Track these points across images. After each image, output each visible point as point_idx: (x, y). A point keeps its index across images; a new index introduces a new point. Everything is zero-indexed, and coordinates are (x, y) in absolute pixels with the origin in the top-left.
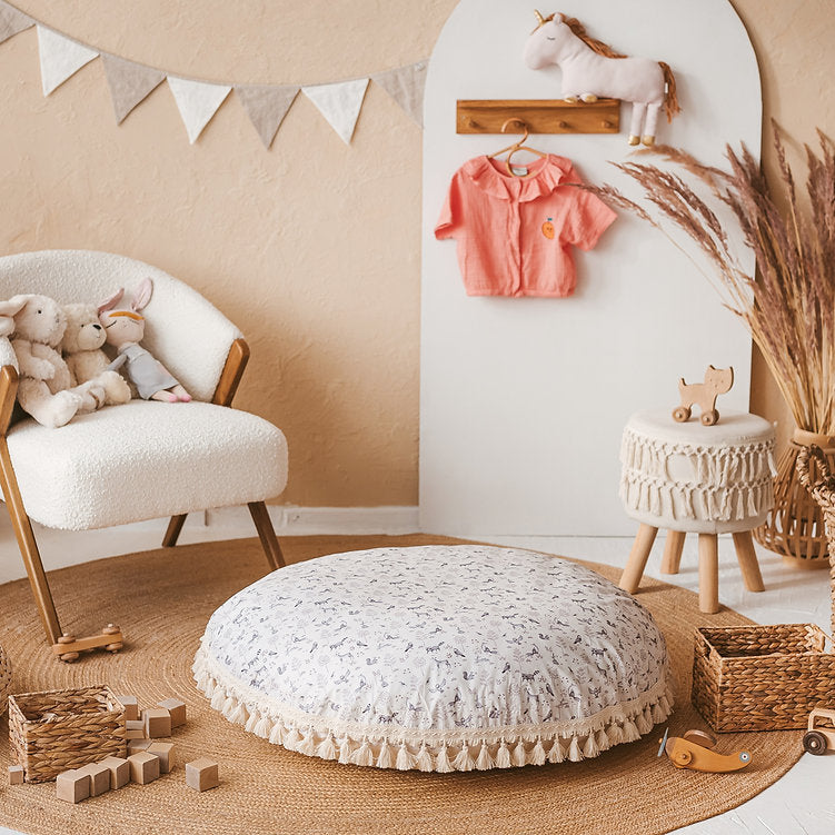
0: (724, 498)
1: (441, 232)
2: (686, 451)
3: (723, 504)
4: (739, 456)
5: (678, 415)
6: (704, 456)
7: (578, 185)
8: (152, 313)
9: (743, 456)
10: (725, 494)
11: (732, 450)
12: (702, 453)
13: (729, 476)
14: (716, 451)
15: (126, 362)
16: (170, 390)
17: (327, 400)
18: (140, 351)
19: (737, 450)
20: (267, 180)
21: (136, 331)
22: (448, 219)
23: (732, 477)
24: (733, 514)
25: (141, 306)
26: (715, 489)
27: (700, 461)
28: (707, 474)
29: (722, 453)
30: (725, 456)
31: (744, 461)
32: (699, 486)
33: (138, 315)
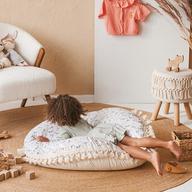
0: (181, 93)
1: (100, 17)
2: (170, 80)
3: (181, 95)
4: (185, 81)
5: (168, 69)
6: (175, 81)
7: (139, 3)
8: (17, 40)
9: (186, 81)
10: (181, 92)
11: (183, 79)
12: (175, 80)
14: (179, 80)
15: (9, 55)
16: (22, 63)
17: (68, 65)
18: (14, 51)
19: (185, 79)
20: (50, 2)
21: (12, 46)
22: (102, 13)
23: (183, 87)
24: (184, 97)
25: (14, 38)
26: (178, 91)
27: (174, 82)
28: (176, 86)
29: (180, 80)
30: (181, 81)
31: (187, 83)
32: (174, 90)
33: (13, 41)
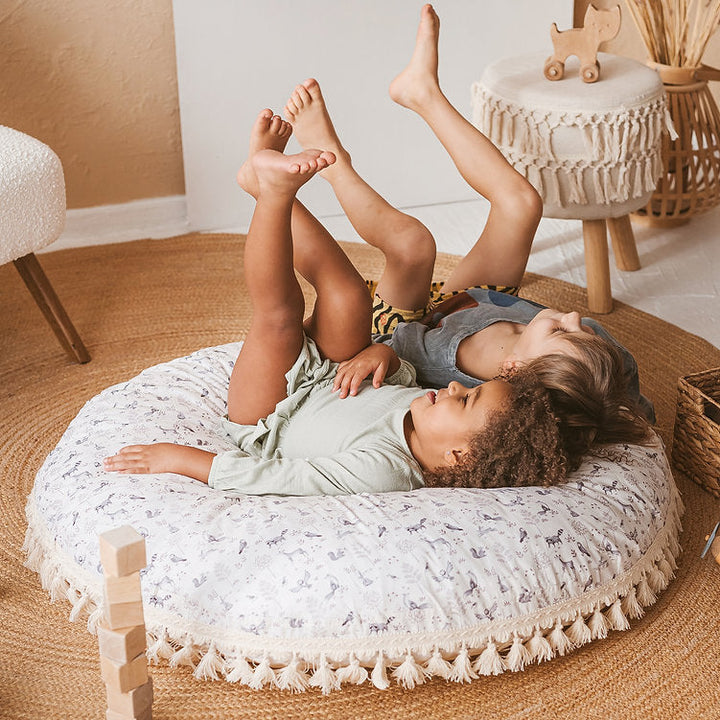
0: (621, 176)
2: (578, 122)
3: (620, 182)
4: (638, 120)
5: (553, 72)
6: (600, 126)
9: (643, 121)
10: (623, 169)
11: (632, 114)
12: (597, 122)
13: (628, 145)
14: (614, 118)
19: (637, 113)
23: (632, 147)
24: (630, 193)
26: (612, 165)
27: (595, 133)
28: (603, 148)
29: (621, 119)
30: (623, 123)
31: (644, 125)
32: (593, 163)
